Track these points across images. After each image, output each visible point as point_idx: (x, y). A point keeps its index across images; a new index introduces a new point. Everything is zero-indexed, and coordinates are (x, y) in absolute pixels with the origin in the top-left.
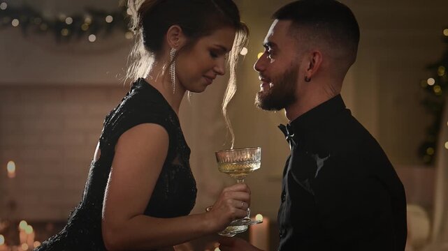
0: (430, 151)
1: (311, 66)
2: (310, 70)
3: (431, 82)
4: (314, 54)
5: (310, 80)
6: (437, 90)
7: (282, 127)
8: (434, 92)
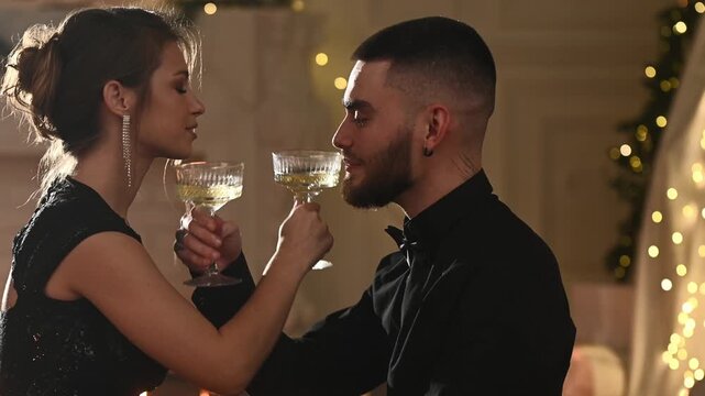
0: (625, 260)
1: (432, 131)
2: (431, 138)
3: (626, 150)
4: (436, 112)
5: (431, 154)
6: (636, 163)
7: (392, 231)
8: (631, 167)
